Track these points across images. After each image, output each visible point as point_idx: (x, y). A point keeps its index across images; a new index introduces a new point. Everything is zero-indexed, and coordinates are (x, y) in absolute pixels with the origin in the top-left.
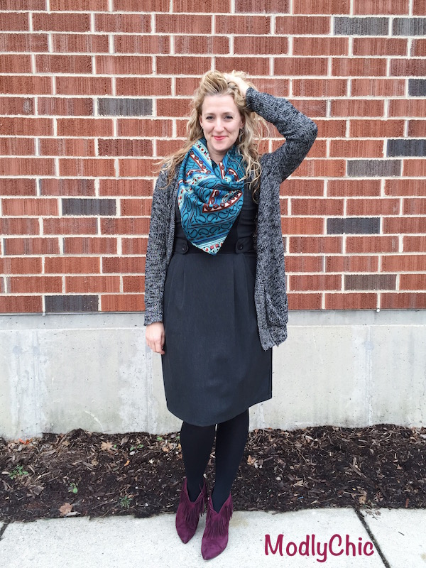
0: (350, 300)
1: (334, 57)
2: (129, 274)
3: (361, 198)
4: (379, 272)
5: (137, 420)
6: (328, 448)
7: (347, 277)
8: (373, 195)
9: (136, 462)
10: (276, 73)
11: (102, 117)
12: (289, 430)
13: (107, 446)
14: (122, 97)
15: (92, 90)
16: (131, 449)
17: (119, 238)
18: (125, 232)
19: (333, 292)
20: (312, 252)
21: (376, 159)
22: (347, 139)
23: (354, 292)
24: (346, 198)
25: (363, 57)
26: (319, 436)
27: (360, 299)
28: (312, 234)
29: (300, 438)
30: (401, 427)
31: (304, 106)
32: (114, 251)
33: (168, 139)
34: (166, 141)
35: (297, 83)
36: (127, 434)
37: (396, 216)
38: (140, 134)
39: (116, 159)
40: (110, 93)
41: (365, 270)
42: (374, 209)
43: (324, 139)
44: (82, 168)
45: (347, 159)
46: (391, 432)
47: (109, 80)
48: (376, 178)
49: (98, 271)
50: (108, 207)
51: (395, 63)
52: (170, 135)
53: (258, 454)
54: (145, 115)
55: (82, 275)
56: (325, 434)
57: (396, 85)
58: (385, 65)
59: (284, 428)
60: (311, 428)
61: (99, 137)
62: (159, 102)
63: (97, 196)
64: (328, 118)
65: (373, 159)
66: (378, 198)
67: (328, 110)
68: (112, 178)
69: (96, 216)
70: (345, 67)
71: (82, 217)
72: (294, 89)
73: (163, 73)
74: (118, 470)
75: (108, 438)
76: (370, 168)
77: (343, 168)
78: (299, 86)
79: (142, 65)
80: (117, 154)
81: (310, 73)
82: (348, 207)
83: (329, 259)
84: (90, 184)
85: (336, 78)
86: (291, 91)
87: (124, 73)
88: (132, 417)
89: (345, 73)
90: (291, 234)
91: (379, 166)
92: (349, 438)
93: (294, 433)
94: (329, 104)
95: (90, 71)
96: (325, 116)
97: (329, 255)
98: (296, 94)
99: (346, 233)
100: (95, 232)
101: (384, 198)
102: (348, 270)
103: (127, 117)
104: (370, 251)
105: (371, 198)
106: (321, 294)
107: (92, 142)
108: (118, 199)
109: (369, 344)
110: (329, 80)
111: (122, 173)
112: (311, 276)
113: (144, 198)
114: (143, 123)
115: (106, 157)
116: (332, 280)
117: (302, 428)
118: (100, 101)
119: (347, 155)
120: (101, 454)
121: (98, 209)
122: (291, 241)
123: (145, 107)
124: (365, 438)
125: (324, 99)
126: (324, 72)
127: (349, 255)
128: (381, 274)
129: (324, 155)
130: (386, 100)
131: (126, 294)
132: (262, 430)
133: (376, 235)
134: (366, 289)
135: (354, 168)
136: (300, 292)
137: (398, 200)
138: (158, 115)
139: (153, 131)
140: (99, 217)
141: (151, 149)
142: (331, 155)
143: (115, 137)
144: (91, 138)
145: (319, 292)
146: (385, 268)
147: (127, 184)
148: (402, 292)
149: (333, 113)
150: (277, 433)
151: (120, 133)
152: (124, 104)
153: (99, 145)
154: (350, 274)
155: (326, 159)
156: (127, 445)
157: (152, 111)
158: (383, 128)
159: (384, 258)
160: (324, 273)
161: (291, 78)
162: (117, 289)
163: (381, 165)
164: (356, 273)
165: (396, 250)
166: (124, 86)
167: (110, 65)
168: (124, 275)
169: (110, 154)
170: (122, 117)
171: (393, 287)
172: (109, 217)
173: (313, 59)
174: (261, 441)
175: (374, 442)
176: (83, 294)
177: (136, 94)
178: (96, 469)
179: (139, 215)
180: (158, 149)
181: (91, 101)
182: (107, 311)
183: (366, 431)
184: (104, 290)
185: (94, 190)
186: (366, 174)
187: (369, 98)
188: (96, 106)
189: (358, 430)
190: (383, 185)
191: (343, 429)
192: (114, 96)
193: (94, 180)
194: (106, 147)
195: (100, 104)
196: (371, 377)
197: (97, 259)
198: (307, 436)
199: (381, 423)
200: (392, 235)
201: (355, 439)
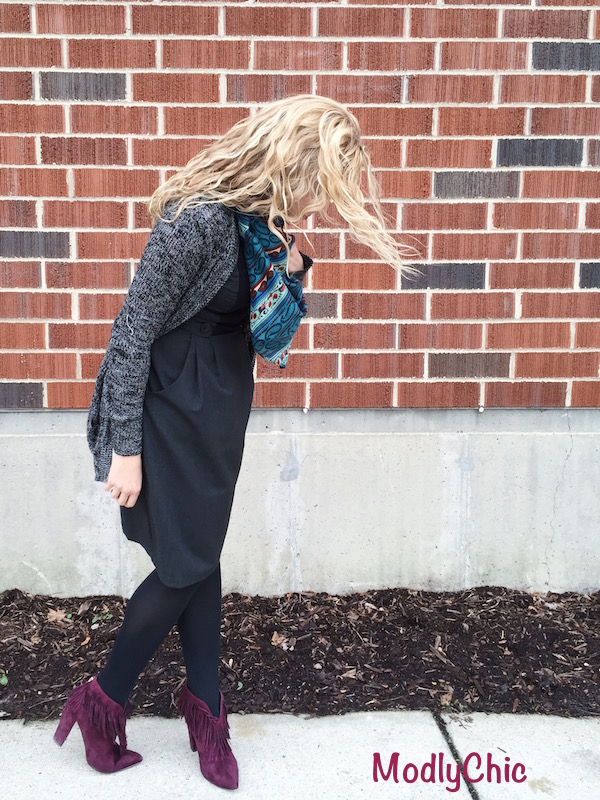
0: (437, 393)
1: (414, 6)
2: (91, 351)
3: (455, 232)
4: (483, 350)
5: (104, 577)
6: (397, 621)
7: (432, 356)
8: (474, 228)
9: (101, 640)
10: (321, 32)
11: (46, 102)
12: (340, 594)
13: (56, 615)
14: (79, 70)
15: (31, 58)
16: (94, 621)
17: (75, 293)
18: (84, 285)
19: (410, 380)
20: (378, 318)
21: (480, 170)
22: (435, 139)
23: (444, 380)
24: (432, 233)
25: (461, 7)
26: (386, 604)
27: (452, 392)
28: (378, 288)
29: (357, 606)
30: (516, 592)
31: (366, 85)
32: (67, 314)
33: (151, 138)
34: (147, 141)
35: (355, 49)
36: (89, 598)
37: (510, 261)
38: (107, 130)
39: (70, 169)
40: (59, 63)
41: (461, 346)
42: (476, 250)
43: (397, 138)
44: (16, 183)
45: (434, 170)
46: (499, 598)
47: (57, 43)
48: (480, 200)
49: (42, 346)
50: (57, 245)
51: (512, 16)
52: (154, 131)
53: (289, 630)
54: (115, 98)
55: (17, 351)
56: (395, 600)
57: (512, 51)
58: (496, 19)
59: (332, 591)
60: (374, 591)
61: (43, 134)
62: (137, 78)
63: (40, 228)
64: (404, 104)
65: (476, 170)
66: (482, 232)
67: (405, 91)
68: (63, 199)
69: (38, 260)
70: (432, 23)
71: (16, 260)
72: (349, 58)
73: (143, 32)
74: (72, 651)
75: (58, 603)
76: (470, 185)
77: (427, 184)
78: (357, 53)
79: (109, 19)
80: (71, 161)
81: (375, 33)
82: (434, 247)
83: (404, 328)
84: (29, 208)
85: (418, 40)
86: (345, 62)
87: (80, 33)
88: (97, 572)
89: (432, 32)
90: (344, 288)
91: (484, 182)
92: (432, 606)
93: (348, 598)
94: (405, 82)
95: (27, 29)
96: (399, 102)
97: (404, 322)
98: (353, 65)
99: (432, 288)
100: (37, 284)
101: (492, 232)
102: (434, 346)
103: (85, 103)
104: (469, 316)
105: (472, 232)
106: (392, 383)
107: (31, 141)
108: (73, 232)
109: (467, 462)
110: (406, 45)
111: (79, 192)
112: (375, 355)
113: (113, 230)
114: (112, 111)
115: (54, 166)
116: (409, 360)
117: (360, 591)
118: (44, 76)
119: (434, 163)
120: (46, 627)
121: (42, 248)
122: (344, 300)
123: (115, 86)
124: (457, 608)
125: (398, 74)
126: (397, 30)
127: (436, 322)
128: (487, 352)
129: (397, 163)
130: (497, 76)
131: (85, 381)
132: (298, 594)
133: (478, 291)
134: (463, 376)
135: (445, 185)
136: (359, 381)
137: (513, 236)
138: (135, 99)
139: (128, 125)
140: (43, 261)
141: (125, 154)
142: (409, 164)
143: (68, 133)
144: (29, 135)
145: (388, 380)
146: (492, 343)
147: (87, 208)
148: (520, 380)
149: (412, 97)
150: (320, 599)
151: (76, 128)
152: (81, 81)
153: (43, 146)
154: (437, 352)
155: (400, 170)
156: (88, 615)
157: (125, 93)
158: (491, 121)
159: (492, 327)
160: (396, 350)
161: (346, 40)
162: (72, 374)
163: (488, 181)
164: (446, 351)
165: (510, 314)
166: (82, 53)
167: (59, 19)
168: (83, 352)
169: (59, 161)
170: (78, 102)
171: (505, 374)
172: (59, 260)
173: (380, 10)
174: (295, 611)
175: (471, 612)
176: (19, 381)
177: (100, 66)
178: (38, 649)
179: (107, 258)
180: (135, 153)
181: (29, 76)
182: (57, 407)
183: (460, 597)
184: (52, 376)
185: (35, 218)
186: (464, 194)
187: (469, 72)
188: (37, 85)
189: (447, 595)
190: (490, 211)
191: (424, 593)
192: (65, 68)
193: (34, 202)
194: (52, 150)
195: (43, 82)
196: (469, 514)
197: (40, 327)
198: (367, 604)
199: (484, 585)
200: (505, 291)
201: (442, 609)
